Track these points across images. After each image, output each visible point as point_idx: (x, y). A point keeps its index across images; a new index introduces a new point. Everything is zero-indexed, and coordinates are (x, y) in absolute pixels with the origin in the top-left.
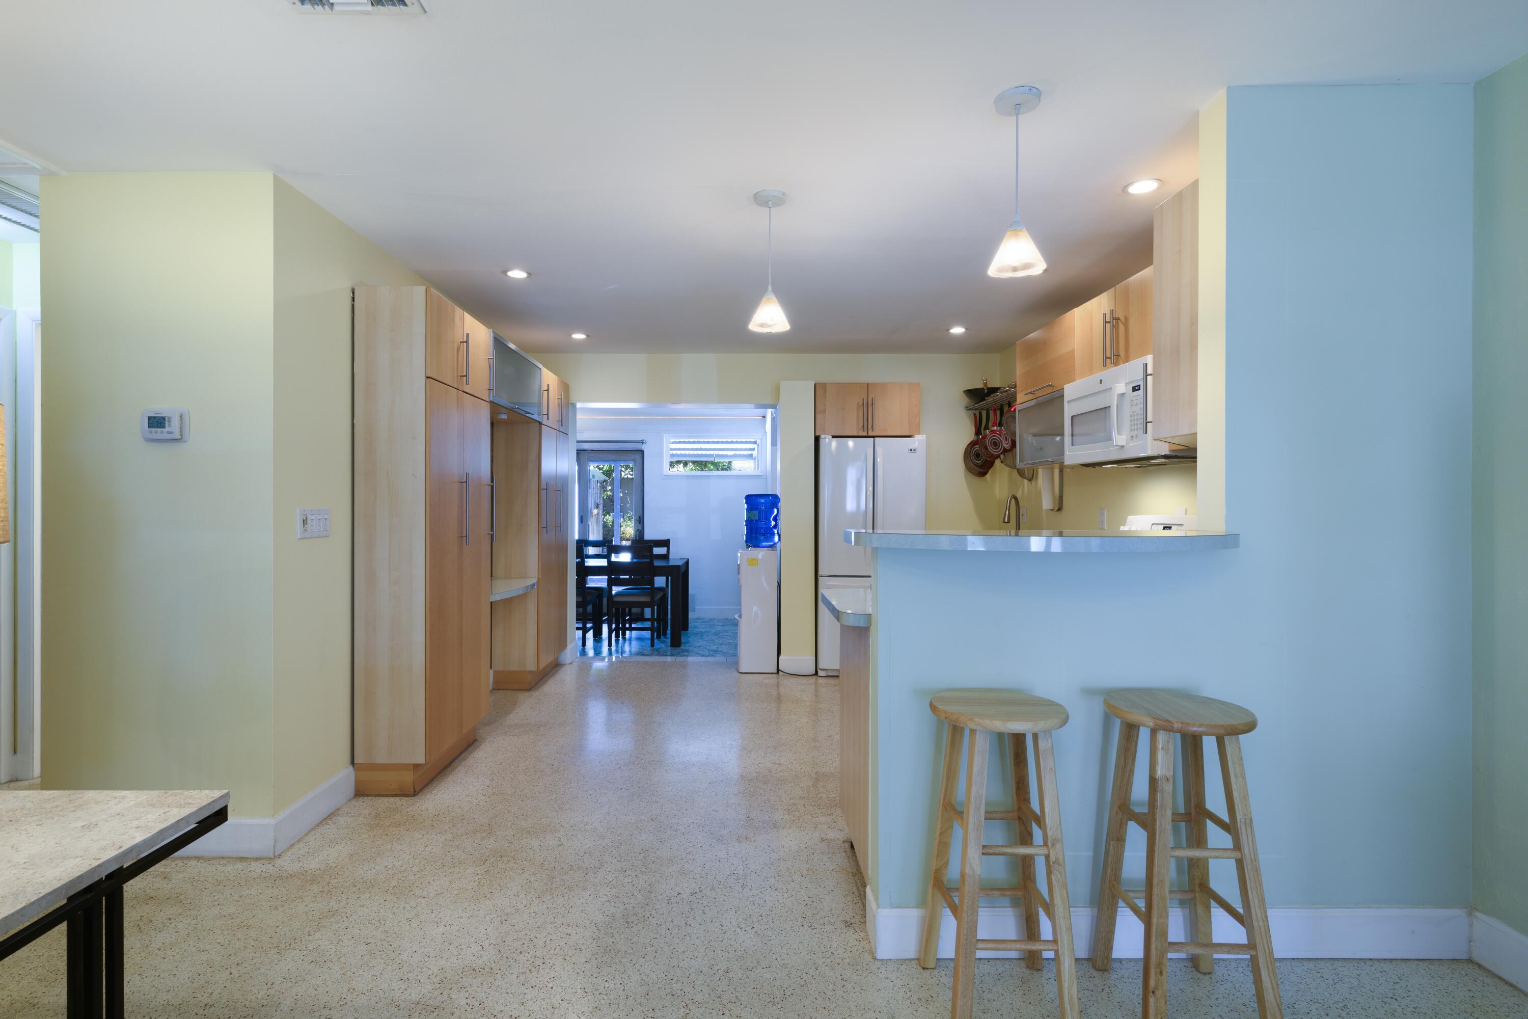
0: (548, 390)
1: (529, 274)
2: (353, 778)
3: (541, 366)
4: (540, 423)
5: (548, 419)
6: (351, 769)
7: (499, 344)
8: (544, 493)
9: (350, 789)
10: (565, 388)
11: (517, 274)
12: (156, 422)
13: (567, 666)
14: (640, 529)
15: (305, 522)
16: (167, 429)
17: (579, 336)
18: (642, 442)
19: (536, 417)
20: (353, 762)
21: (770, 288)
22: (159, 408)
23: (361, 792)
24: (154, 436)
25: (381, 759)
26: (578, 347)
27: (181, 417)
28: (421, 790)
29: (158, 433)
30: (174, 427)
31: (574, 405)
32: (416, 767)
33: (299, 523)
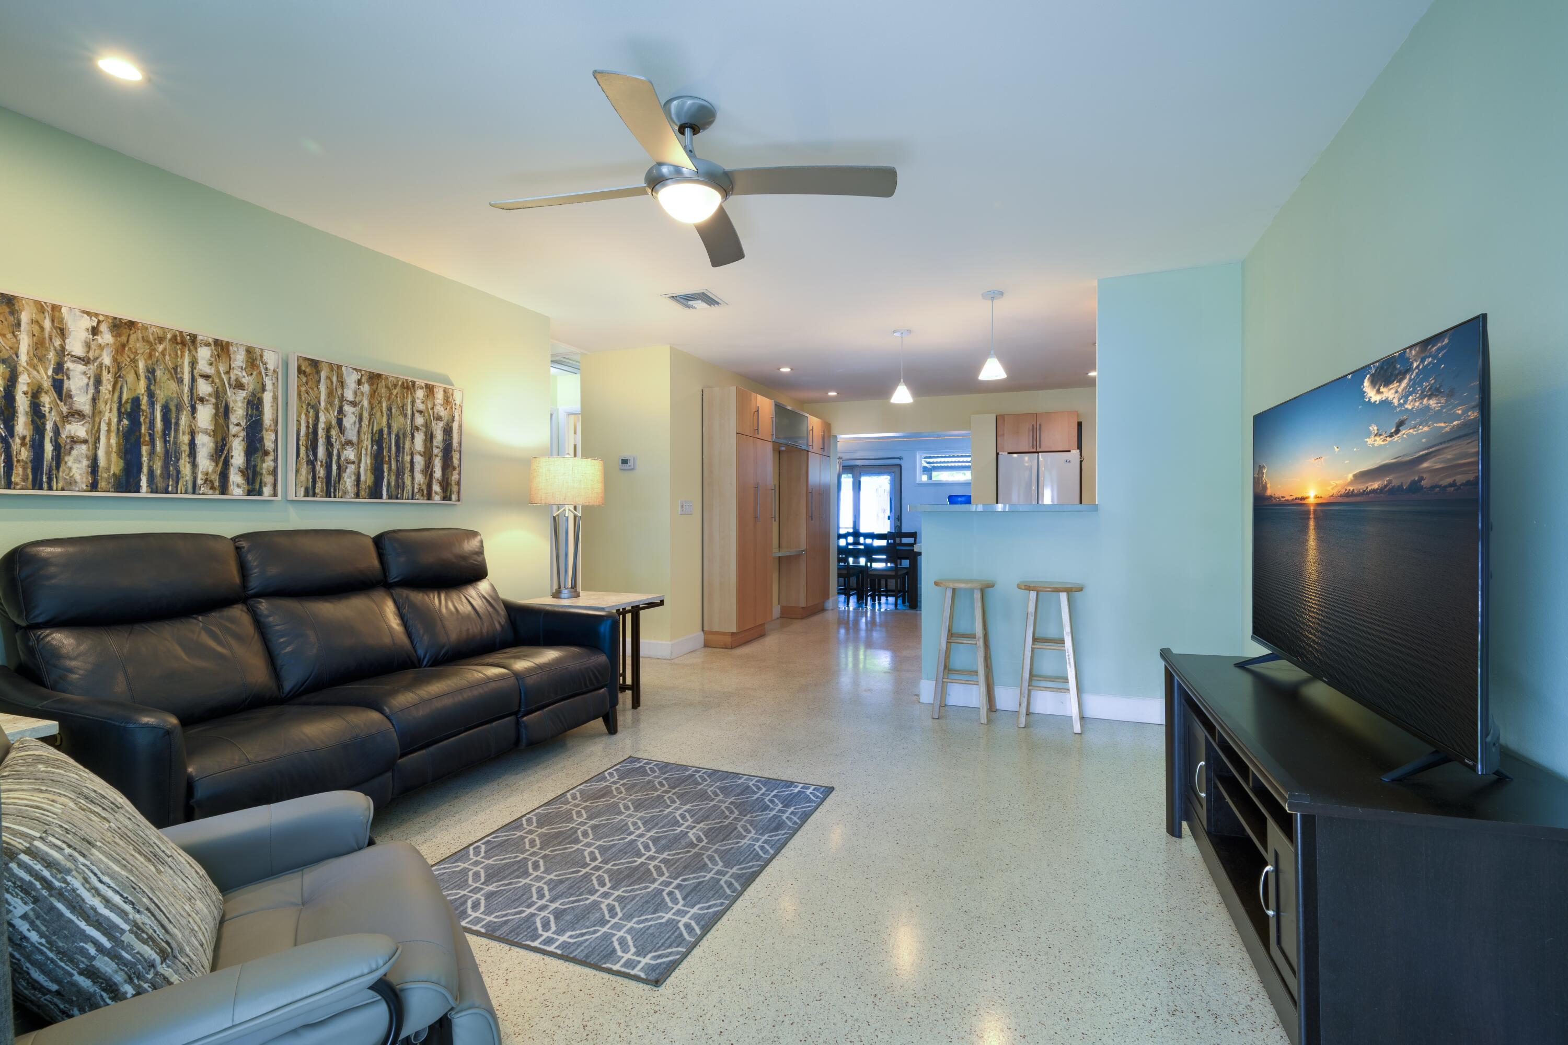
0: (813, 430)
1: (792, 369)
2: (703, 637)
3: (807, 415)
4: (808, 451)
5: (813, 448)
6: (702, 633)
7: (779, 408)
8: (810, 495)
9: (702, 643)
10: (827, 427)
11: (786, 370)
12: (625, 461)
13: (830, 612)
14: (899, 525)
15: (682, 506)
16: (629, 464)
17: (832, 394)
18: (900, 458)
19: (804, 447)
20: (703, 630)
21: (902, 380)
22: (625, 455)
23: (706, 645)
24: (623, 468)
25: (716, 629)
26: (832, 399)
27: (634, 459)
28: (734, 648)
29: (625, 466)
30: (631, 463)
31: (835, 437)
32: (733, 634)
33: (680, 507)
